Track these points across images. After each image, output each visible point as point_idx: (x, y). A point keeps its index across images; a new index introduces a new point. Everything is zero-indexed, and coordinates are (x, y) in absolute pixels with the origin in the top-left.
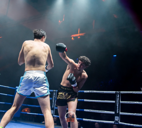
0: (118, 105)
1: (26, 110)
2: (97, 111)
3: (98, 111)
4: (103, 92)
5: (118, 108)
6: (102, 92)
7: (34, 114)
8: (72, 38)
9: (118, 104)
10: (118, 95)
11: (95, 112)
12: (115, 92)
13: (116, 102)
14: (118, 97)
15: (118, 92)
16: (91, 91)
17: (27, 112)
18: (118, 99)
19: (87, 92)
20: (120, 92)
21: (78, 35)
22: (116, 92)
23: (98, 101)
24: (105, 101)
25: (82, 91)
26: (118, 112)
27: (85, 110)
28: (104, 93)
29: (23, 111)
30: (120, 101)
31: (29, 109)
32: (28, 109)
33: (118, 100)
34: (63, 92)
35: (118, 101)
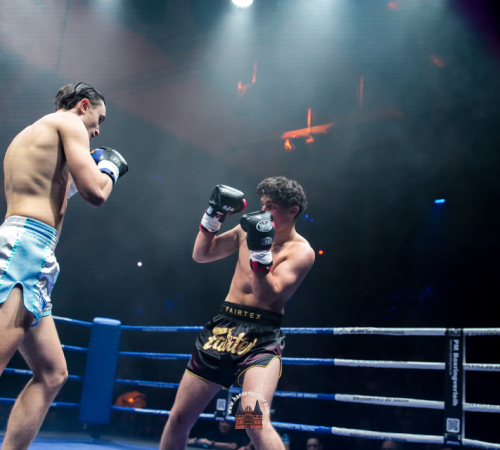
0: (455, 378)
1: (131, 400)
2: (381, 398)
3: (385, 398)
4: (403, 332)
5: (455, 386)
6: (399, 332)
7: (158, 412)
8: (287, 144)
9: (455, 374)
10: (457, 341)
11: (372, 402)
12: (444, 329)
13: (447, 366)
14: (456, 348)
15: (453, 329)
16: (357, 329)
17: (133, 405)
18: (456, 355)
19: (344, 333)
20: (462, 332)
21: (308, 130)
22: (447, 332)
23: (383, 362)
24: (409, 363)
25: (324, 329)
26: (455, 403)
27: (338, 397)
28: (406, 334)
29: (120, 400)
30: (464, 364)
31: (139, 396)
32: (136, 394)
33: (455, 360)
34: (229, 327)
35: (455, 364)
